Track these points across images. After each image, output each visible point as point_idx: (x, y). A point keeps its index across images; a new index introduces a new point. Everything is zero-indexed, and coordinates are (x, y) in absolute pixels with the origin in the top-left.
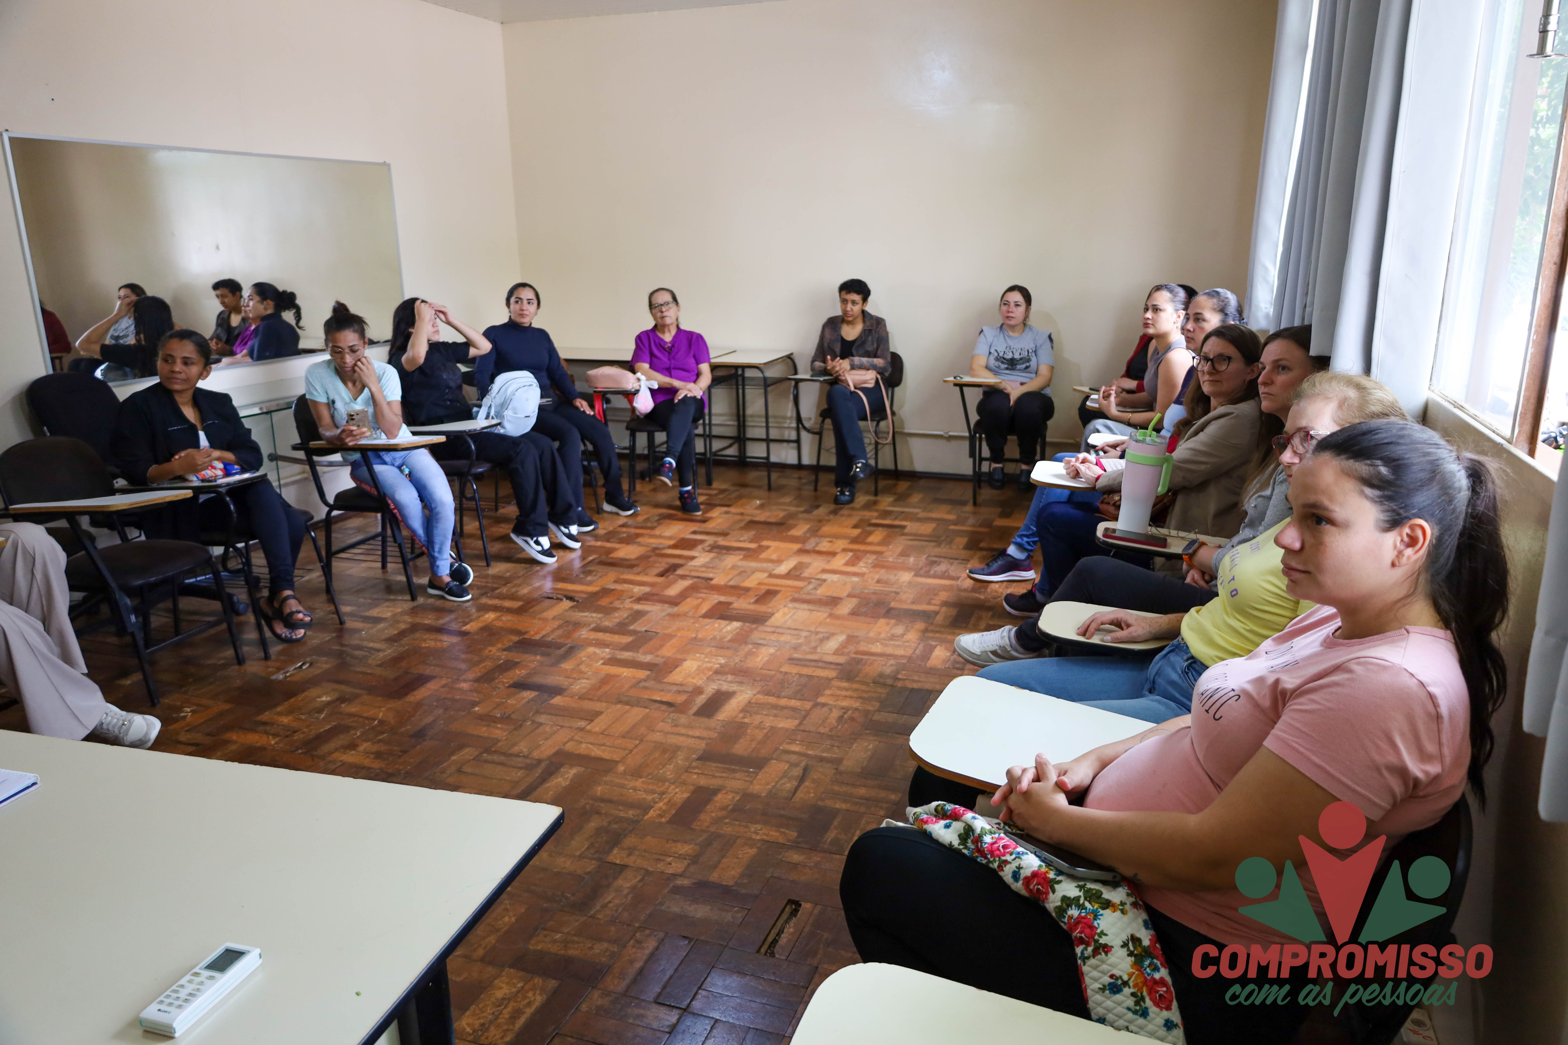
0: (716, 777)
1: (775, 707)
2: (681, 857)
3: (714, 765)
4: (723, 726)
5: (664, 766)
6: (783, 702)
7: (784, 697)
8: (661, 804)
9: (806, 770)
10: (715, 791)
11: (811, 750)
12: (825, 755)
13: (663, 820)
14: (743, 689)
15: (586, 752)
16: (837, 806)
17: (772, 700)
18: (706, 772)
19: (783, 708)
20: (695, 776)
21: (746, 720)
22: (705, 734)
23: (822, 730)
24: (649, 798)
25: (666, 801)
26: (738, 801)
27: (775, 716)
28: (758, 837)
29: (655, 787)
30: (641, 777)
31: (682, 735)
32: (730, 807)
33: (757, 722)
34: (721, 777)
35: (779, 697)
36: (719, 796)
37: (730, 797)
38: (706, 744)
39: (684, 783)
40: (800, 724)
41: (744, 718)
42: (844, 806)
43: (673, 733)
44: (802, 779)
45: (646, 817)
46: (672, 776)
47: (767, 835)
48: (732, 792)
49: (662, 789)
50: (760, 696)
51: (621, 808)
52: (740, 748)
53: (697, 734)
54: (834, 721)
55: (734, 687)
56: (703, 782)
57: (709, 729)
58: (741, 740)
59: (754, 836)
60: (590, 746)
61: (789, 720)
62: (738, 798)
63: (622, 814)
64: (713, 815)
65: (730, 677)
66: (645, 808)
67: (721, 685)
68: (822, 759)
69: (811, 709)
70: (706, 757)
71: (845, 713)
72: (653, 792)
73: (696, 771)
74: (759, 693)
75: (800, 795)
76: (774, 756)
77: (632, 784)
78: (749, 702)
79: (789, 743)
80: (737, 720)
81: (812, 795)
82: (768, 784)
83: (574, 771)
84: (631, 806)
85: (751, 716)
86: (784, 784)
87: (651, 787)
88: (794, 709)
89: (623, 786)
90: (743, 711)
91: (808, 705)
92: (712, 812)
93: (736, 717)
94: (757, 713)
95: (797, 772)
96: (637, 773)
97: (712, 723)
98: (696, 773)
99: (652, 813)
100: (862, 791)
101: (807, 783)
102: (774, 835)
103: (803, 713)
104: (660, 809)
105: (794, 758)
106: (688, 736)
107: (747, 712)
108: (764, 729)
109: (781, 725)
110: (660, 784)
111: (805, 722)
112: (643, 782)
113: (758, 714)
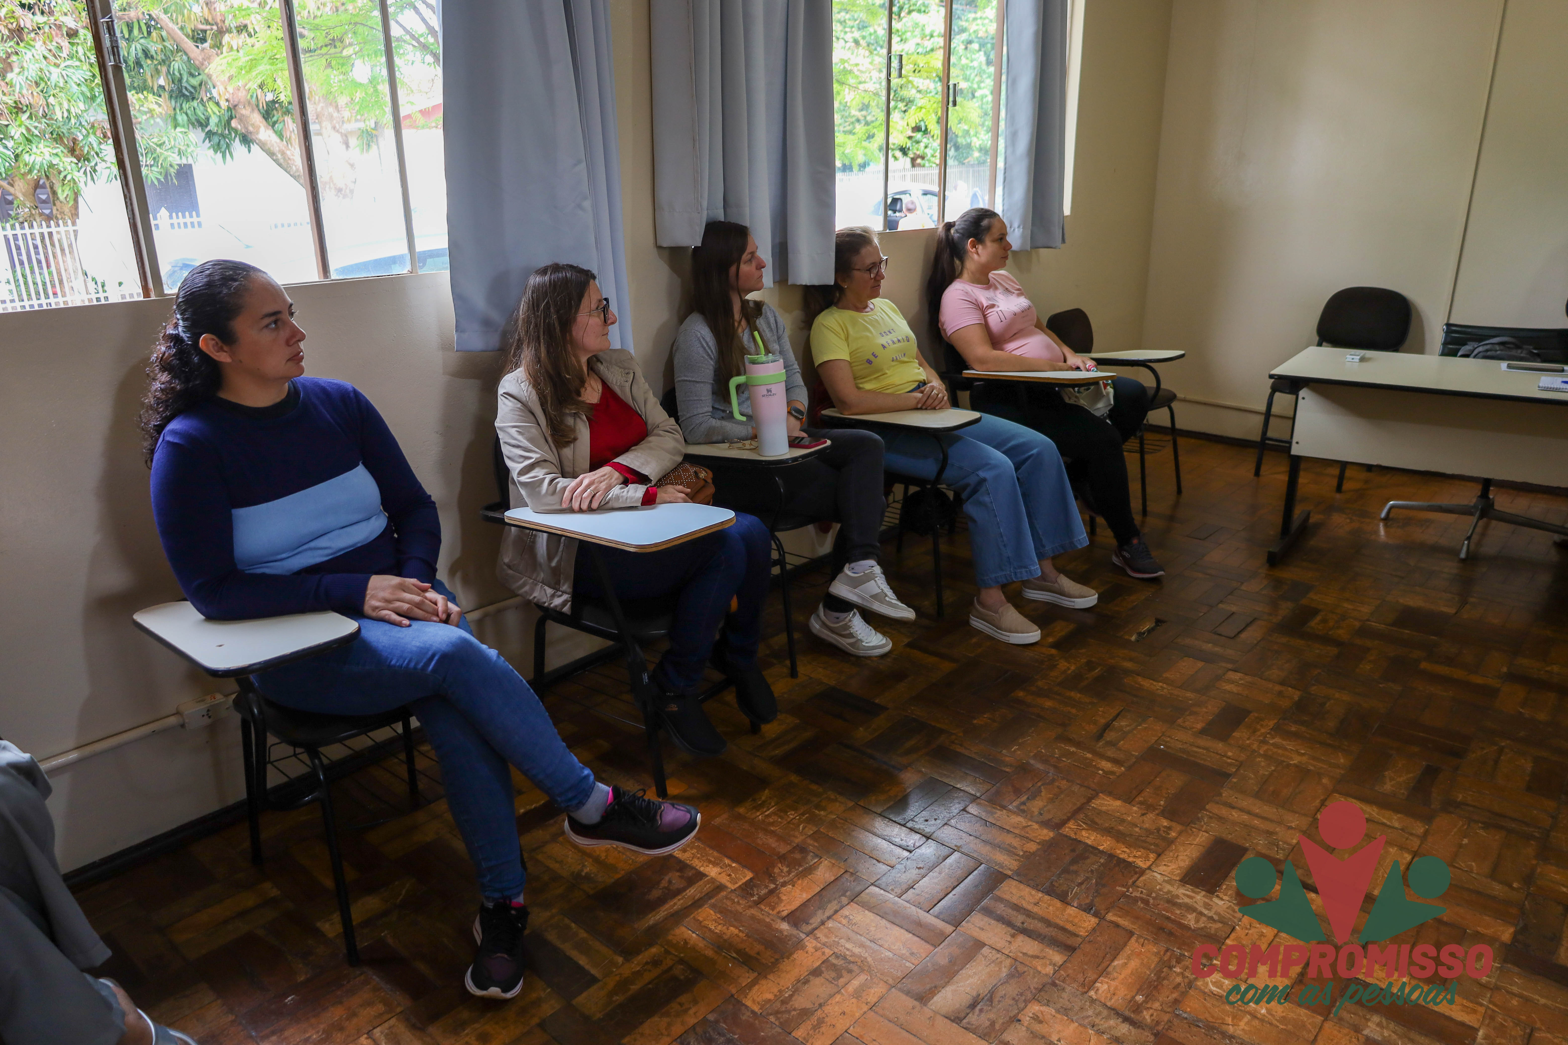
0: (1203, 749)
1: (1120, 837)
2: (1232, 682)
3: (1209, 764)
4: (1199, 819)
5: (1271, 774)
6: (1106, 844)
7: (1102, 852)
8: (1263, 731)
9: (1100, 736)
10: (1203, 732)
11: (1087, 759)
12: (1073, 749)
13: (1256, 715)
14: (1168, 887)
15: (1388, 813)
16: (1079, 695)
17: (1123, 852)
18: (1218, 757)
19: (1108, 831)
20: (1230, 754)
21: (1165, 823)
22: (1224, 812)
23: (1064, 784)
24: (1278, 740)
25: (1258, 733)
26: (1180, 718)
27: (1122, 821)
28: (1160, 684)
29: (1275, 750)
30: (1296, 766)
31: (1257, 816)
32: (1187, 713)
33: (1151, 816)
34: (1198, 747)
35: (1111, 856)
36: (1199, 726)
37: (1187, 723)
38: (1220, 795)
39: (1242, 748)
40: (1090, 800)
41: (1169, 828)
42: (1072, 694)
43: (1272, 821)
44: (1107, 726)
45: (1276, 721)
46: (1258, 759)
47: (1152, 684)
48: (1185, 728)
49: (1266, 747)
50: (1141, 864)
51: (1308, 736)
52: (1175, 781)
53: (1235, 814)
54: (1043, 794)
55: (1183, 893)
56: (1220, 746)
57: (1221, 819)
58: (1172, 791)
59: (1165, 686)
60: (1388, 823)
61: (1104, 808)
62: (1180, 721)
63: (1303, 729)
64: (1205, 710)
65: (1190, 920)
66: (1277, 730)
67: (1207, 906)
68: (1078, 745)
69: (1069, 819)
70: (1219, 776)
71: (1024, 803)
72: (1275, 745)
73: (1229, 761)
74: (1142, 872)
75: (1114, 712)
76: (1134, 760)
77: (1304, 759)
78: (1159, 855)
79: (1113, 773)
80: (1179, 828)
81: (1101, 709)
82: (1146, 728)
83: (1388, 787)
84: (1296, 736)
85: (1158, 830)
86: (1127, 726)
87: (1280, 751)
88: (1093, 826)
89: (1314, 758)
90: (1171, 842)
91: (1070, 829)
92: (1207, 712)
93: (1180, 833)
94: (1149, 832)
95: (1110, 736)
96: (1303, 773)
97: (1216, 830)
98: (1229, 758)
99: (1271, 724)
100: (1048, 704)
101: (1103, 721)
102: (1146, 683)
103: (1082, 816)
104: (1262, 726)
105: (1110, 753)
106: (1249, 813)
107: (1164, 839)
108: (1141, 803)
109: (1118, 803)
110: (1270, 753)
111: (1083, 800)
112: (1291, 759)
113: (1146, 829)
